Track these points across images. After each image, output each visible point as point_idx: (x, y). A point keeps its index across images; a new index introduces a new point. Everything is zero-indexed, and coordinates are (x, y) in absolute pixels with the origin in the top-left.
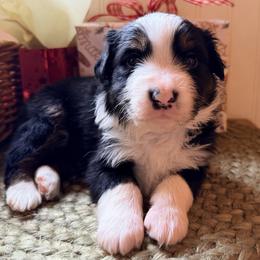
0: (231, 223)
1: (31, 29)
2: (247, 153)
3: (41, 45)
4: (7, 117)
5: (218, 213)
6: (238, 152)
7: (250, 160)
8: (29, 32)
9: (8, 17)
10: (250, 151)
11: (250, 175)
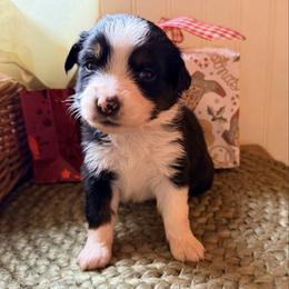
0: (253, 275)
1: (30, 69)
2: (262, 191)
3: (42, 85)
4: (11, 165)
5: (240, 266)
6: (254, 191)
7: (265, 199)
8: (28, 73)
9: (5, 59)
10: (265, 188)
11: (267, 217)
